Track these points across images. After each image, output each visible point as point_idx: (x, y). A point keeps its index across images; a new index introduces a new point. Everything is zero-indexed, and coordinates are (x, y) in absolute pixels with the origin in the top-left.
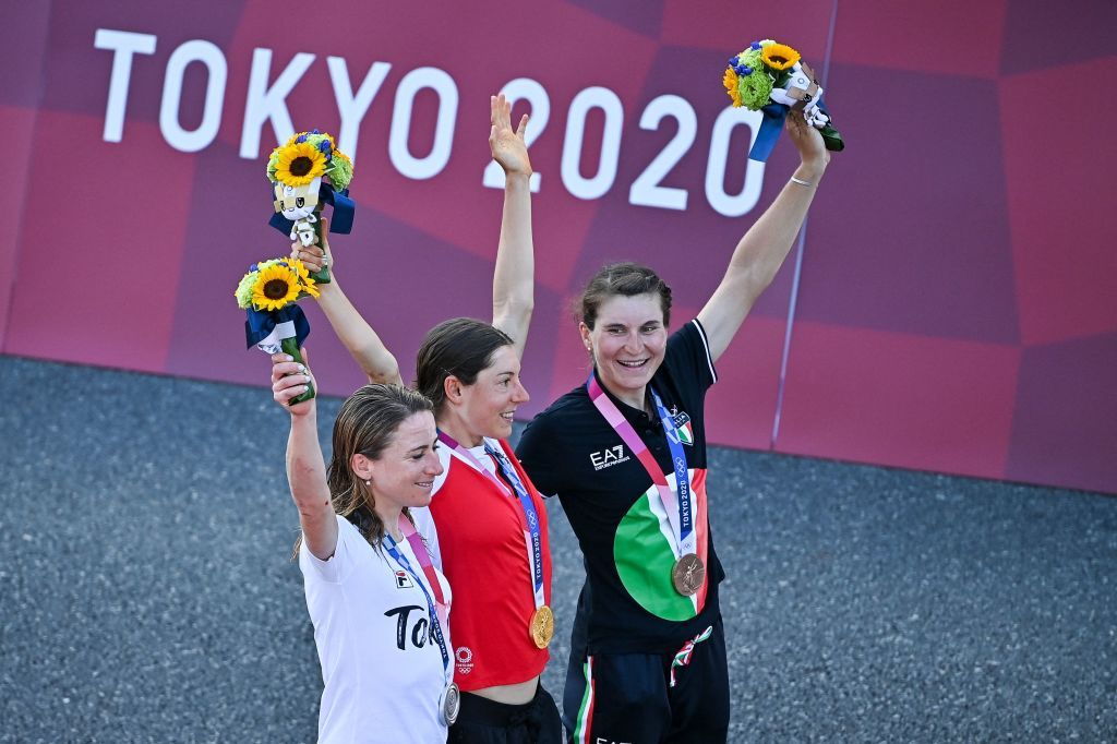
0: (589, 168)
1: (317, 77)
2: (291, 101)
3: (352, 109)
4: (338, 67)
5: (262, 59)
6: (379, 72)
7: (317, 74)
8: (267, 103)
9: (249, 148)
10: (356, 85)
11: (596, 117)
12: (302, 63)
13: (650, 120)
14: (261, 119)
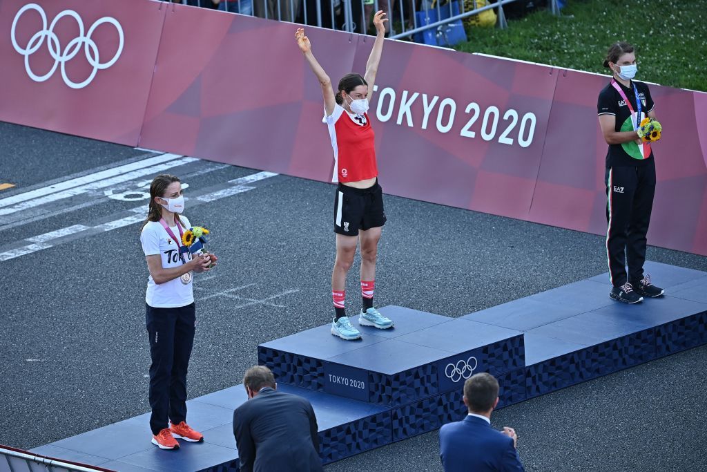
0: (488, 132)
1: (419, 100)
2: (412, 107)
3: (428, 110)
4: (425, 97)
5: (405, 93)
6: (436, 99)
7: (420, 99)
8: (405, 108)
9: (399, 122)
10: (429, 103)
11: (492, 115)
12: (416, 95)
13: (506, 117)
14: (403, 113)
